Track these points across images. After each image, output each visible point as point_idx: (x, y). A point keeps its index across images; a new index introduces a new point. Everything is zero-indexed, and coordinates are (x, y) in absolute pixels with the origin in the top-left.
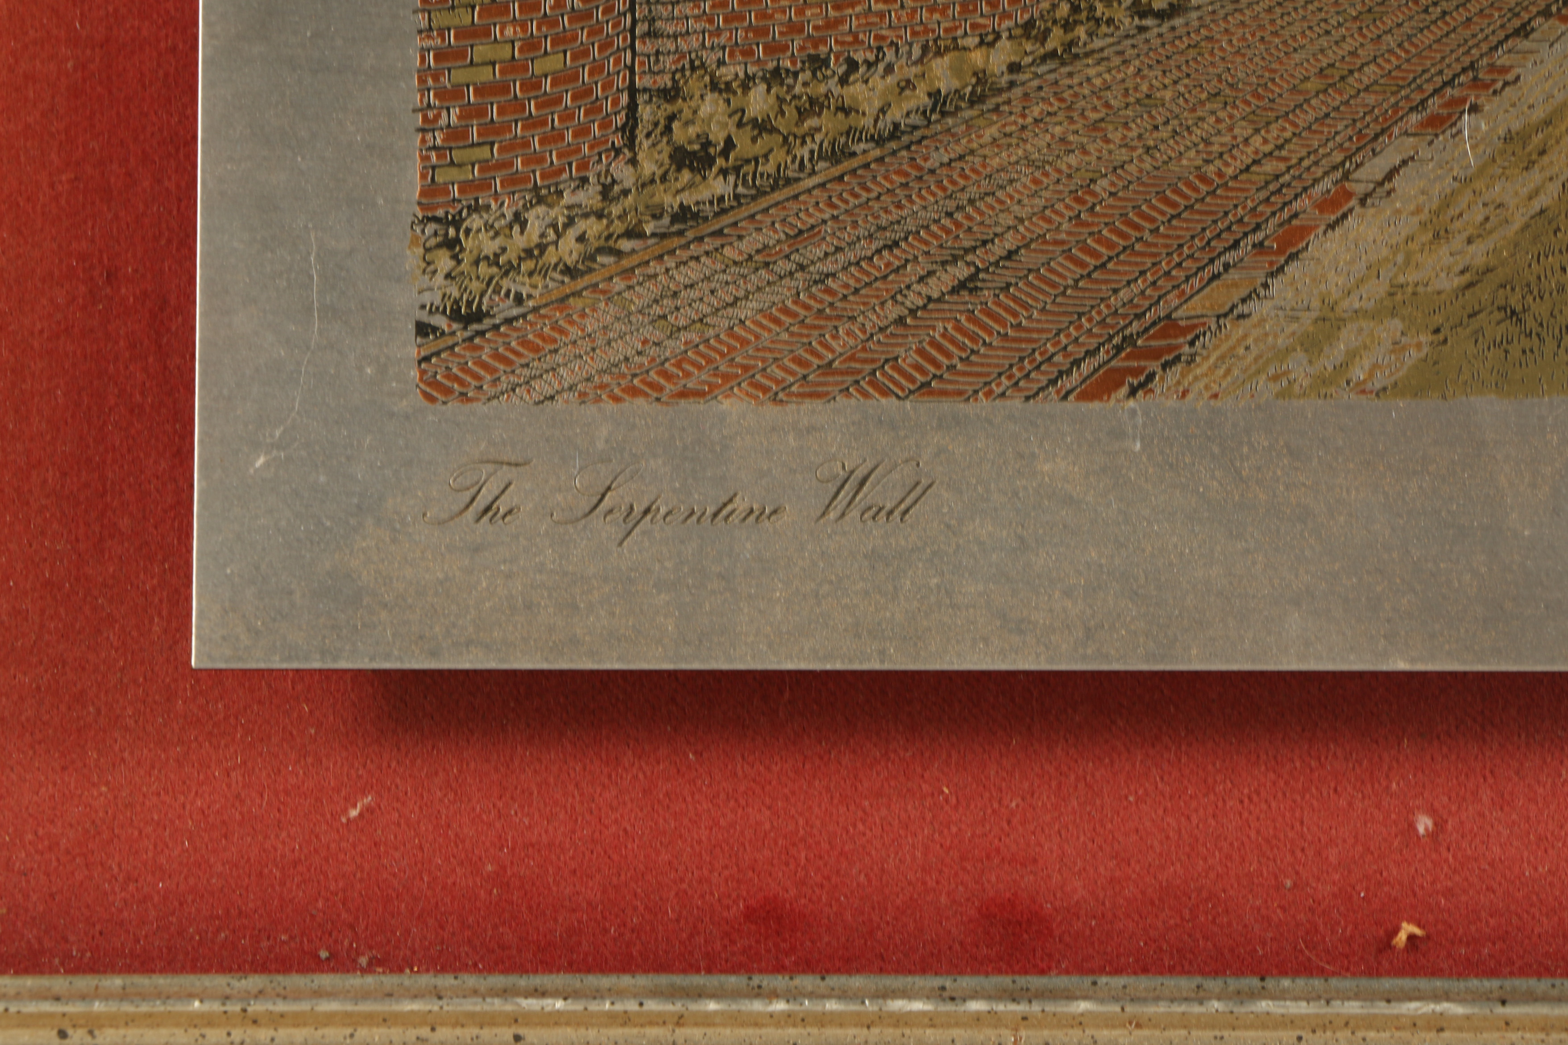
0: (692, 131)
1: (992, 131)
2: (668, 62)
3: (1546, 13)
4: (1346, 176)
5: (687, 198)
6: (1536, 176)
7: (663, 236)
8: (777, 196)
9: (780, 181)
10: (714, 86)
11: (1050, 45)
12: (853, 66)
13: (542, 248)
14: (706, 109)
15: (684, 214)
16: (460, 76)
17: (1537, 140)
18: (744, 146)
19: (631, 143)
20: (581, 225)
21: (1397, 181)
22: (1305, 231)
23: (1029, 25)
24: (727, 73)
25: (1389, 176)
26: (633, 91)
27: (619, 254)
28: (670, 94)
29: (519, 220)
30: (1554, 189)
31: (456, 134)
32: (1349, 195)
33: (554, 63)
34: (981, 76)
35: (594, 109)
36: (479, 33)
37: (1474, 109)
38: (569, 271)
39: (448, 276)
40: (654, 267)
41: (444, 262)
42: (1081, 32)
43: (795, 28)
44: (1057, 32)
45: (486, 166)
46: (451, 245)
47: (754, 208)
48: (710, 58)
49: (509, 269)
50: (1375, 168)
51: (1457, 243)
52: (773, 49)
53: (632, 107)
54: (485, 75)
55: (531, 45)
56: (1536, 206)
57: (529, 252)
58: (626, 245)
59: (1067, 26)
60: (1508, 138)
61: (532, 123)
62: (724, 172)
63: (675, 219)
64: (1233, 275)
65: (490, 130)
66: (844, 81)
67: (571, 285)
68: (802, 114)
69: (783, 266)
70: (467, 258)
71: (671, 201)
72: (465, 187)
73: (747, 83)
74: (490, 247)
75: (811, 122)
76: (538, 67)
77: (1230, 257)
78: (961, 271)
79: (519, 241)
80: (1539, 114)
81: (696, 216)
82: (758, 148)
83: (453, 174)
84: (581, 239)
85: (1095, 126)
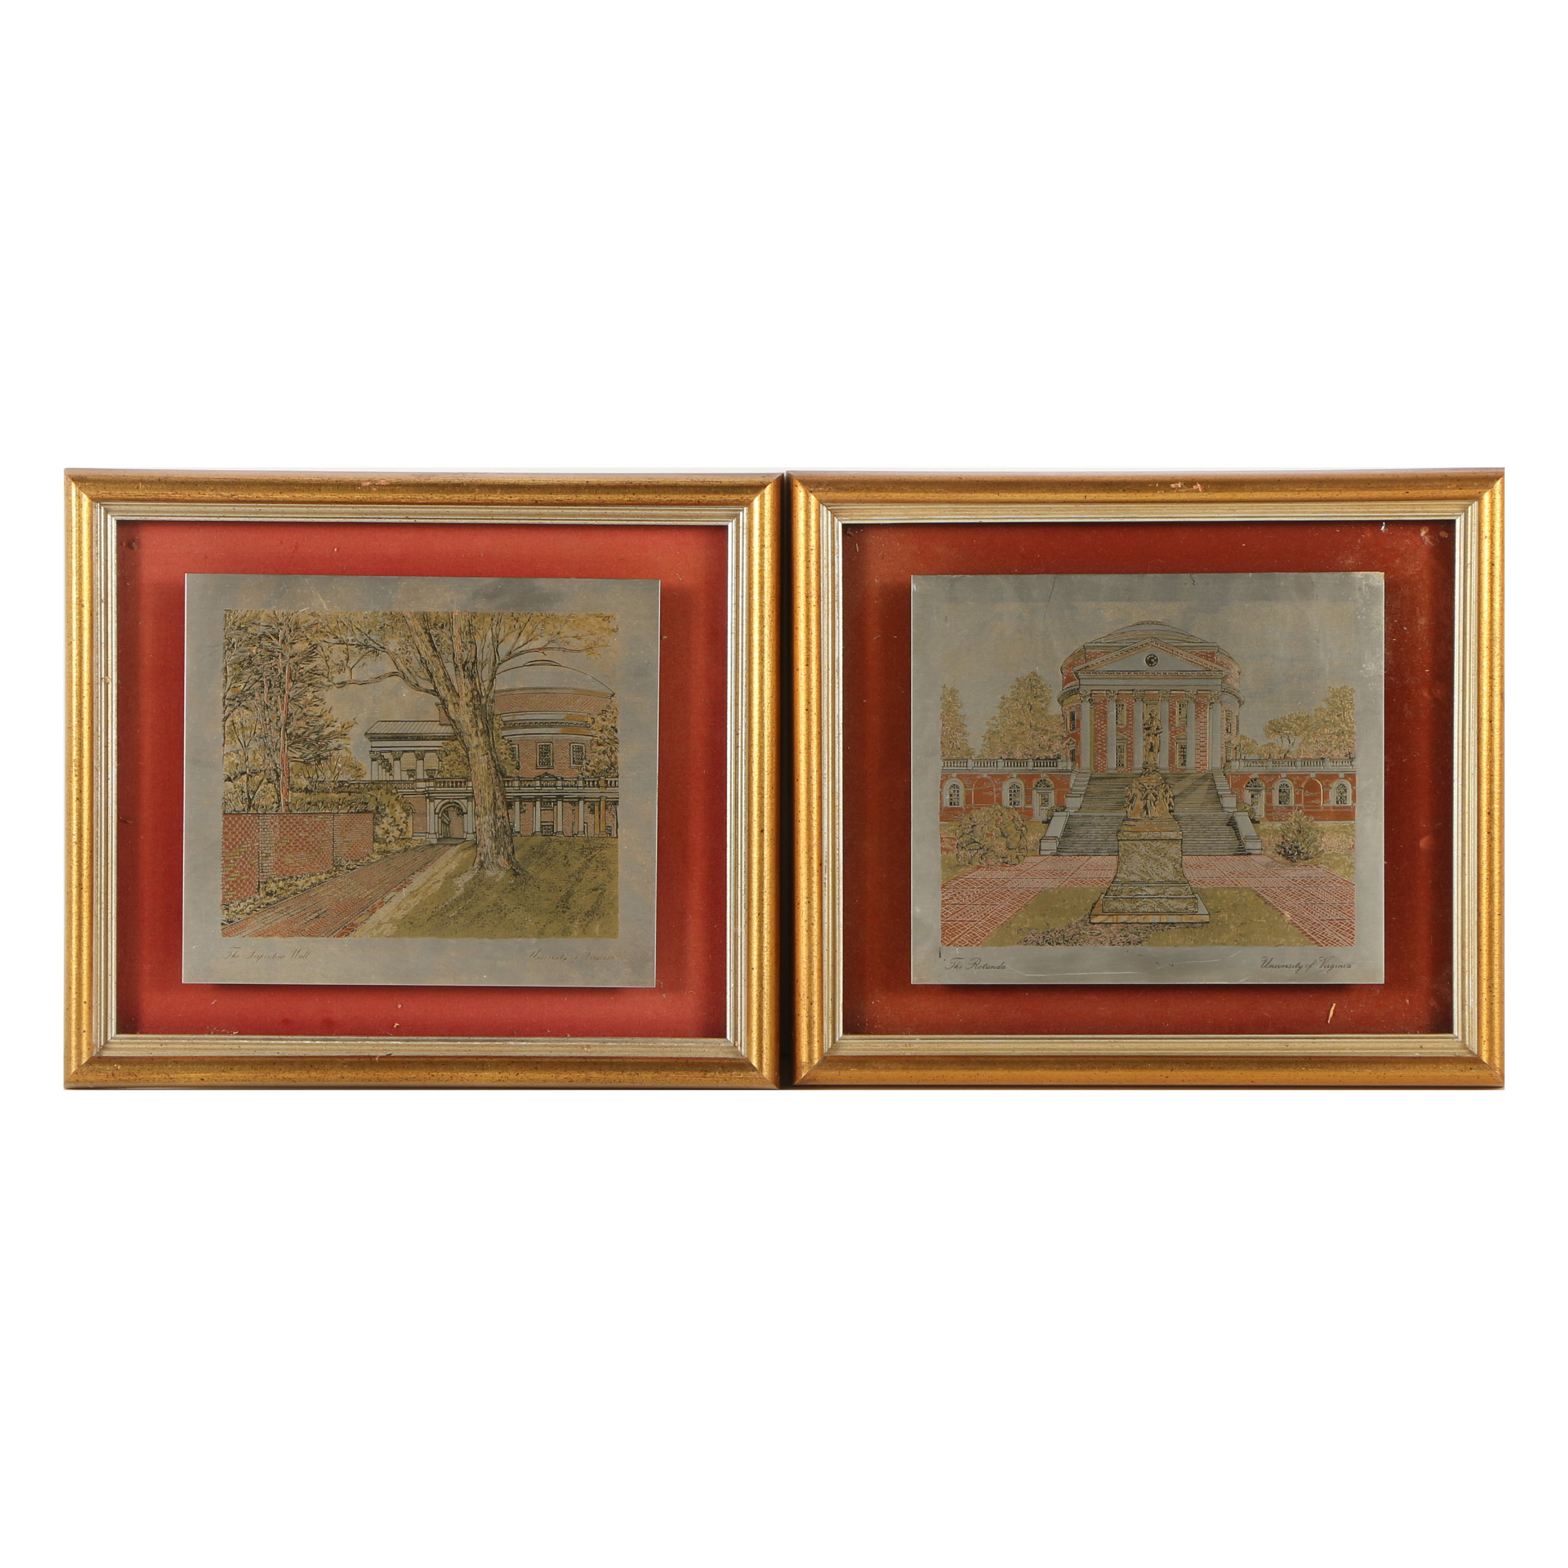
0: (270, 889)
1: (322, 890)
2: (265, 877)
3: (417, 871)
4: (383, 898)
5: (269, 901)
6: (415, 899)
7: (264, 908)
8: (284, 901)
9: (285, 898)
10: (273, 881)
11: (332, 875)
12: (298, 878)
13: (243, 910)
14: (272, 886)
15: (268, 904)
16: (229, 879)
17: (416, 893)
18: (278, 892)
19: (259, 892)
20: (250, 906)
21: (392, 900)
22: (376, 908)
23: (328, 871)
24: (275, 879)
25: (391, 898)
26: (259, 882)
27: (256, 911)
28: (265, 883)
29: (239, 905)
30: (419, 901)
31: (228, 890)
32: (383, 902)
33: (245, 877)
34: (320, 880)
35: (252, 886)
36: (232, 872)
37: (405, 887)
38: (248, 914)
39: (227, 915)
40: (263, 913)
41: (226, 912)
42: (337, 872)
43: (287, 871)
44: (333, 872)
45: (233, 895)
46: (227, 909)
47: (281, 903)
48: (273, 876)
49: (237, 913)
50: (388, 897)
51: (402, 911)
52: (284, 875)
53: (259, 885)
54: (233, 879)
55: (241, 874)
56: (415, 904)
57: (241, 911)
58: (258, 909)
59: (335, 871)
60: (411, 892)
61: (242, 888)
62: (275, 897)
63: (266, 905)
64: (363, 916)
65: (234, 889)
66: (296, 881)
67: (248, 916)
68: (289, 887)
69: (285, 913)
70: (230, 912)
71: (266, 902)
72: (230, 899)
73: (279, 881)
74: (234, 910)
75: (290, 888)
76: (243, 878)
77: (363, 912)
78: (316, 914)
79: (239, 909)
80: (416, 888)
81: (270, 904)
82: (281, 892)
83: (227, 897)
84: (250, 908)
85: (340, 889)
